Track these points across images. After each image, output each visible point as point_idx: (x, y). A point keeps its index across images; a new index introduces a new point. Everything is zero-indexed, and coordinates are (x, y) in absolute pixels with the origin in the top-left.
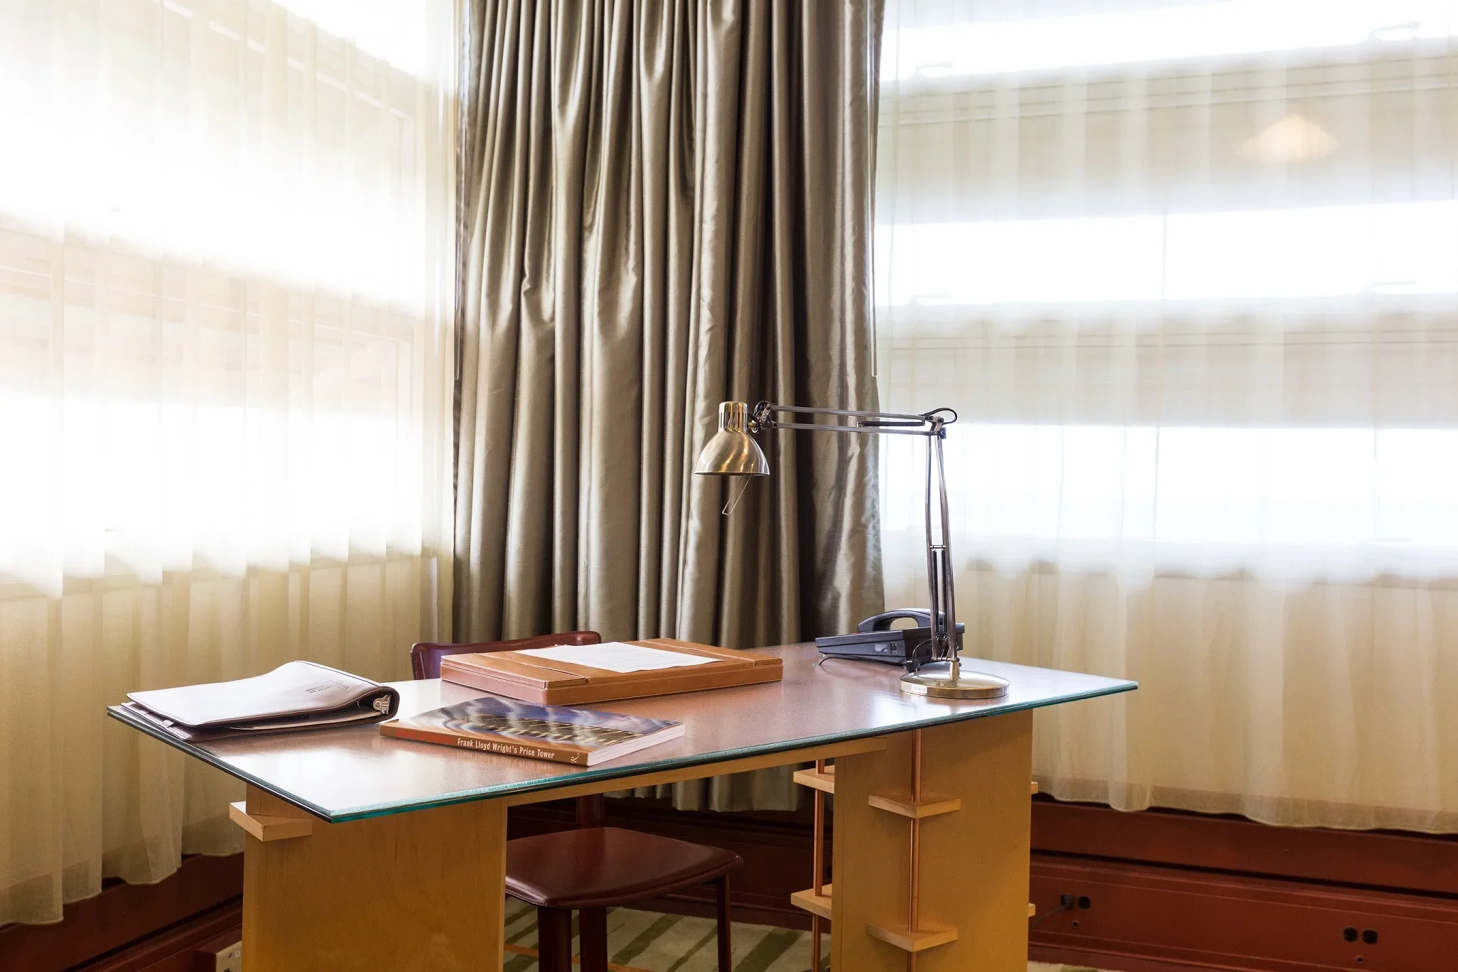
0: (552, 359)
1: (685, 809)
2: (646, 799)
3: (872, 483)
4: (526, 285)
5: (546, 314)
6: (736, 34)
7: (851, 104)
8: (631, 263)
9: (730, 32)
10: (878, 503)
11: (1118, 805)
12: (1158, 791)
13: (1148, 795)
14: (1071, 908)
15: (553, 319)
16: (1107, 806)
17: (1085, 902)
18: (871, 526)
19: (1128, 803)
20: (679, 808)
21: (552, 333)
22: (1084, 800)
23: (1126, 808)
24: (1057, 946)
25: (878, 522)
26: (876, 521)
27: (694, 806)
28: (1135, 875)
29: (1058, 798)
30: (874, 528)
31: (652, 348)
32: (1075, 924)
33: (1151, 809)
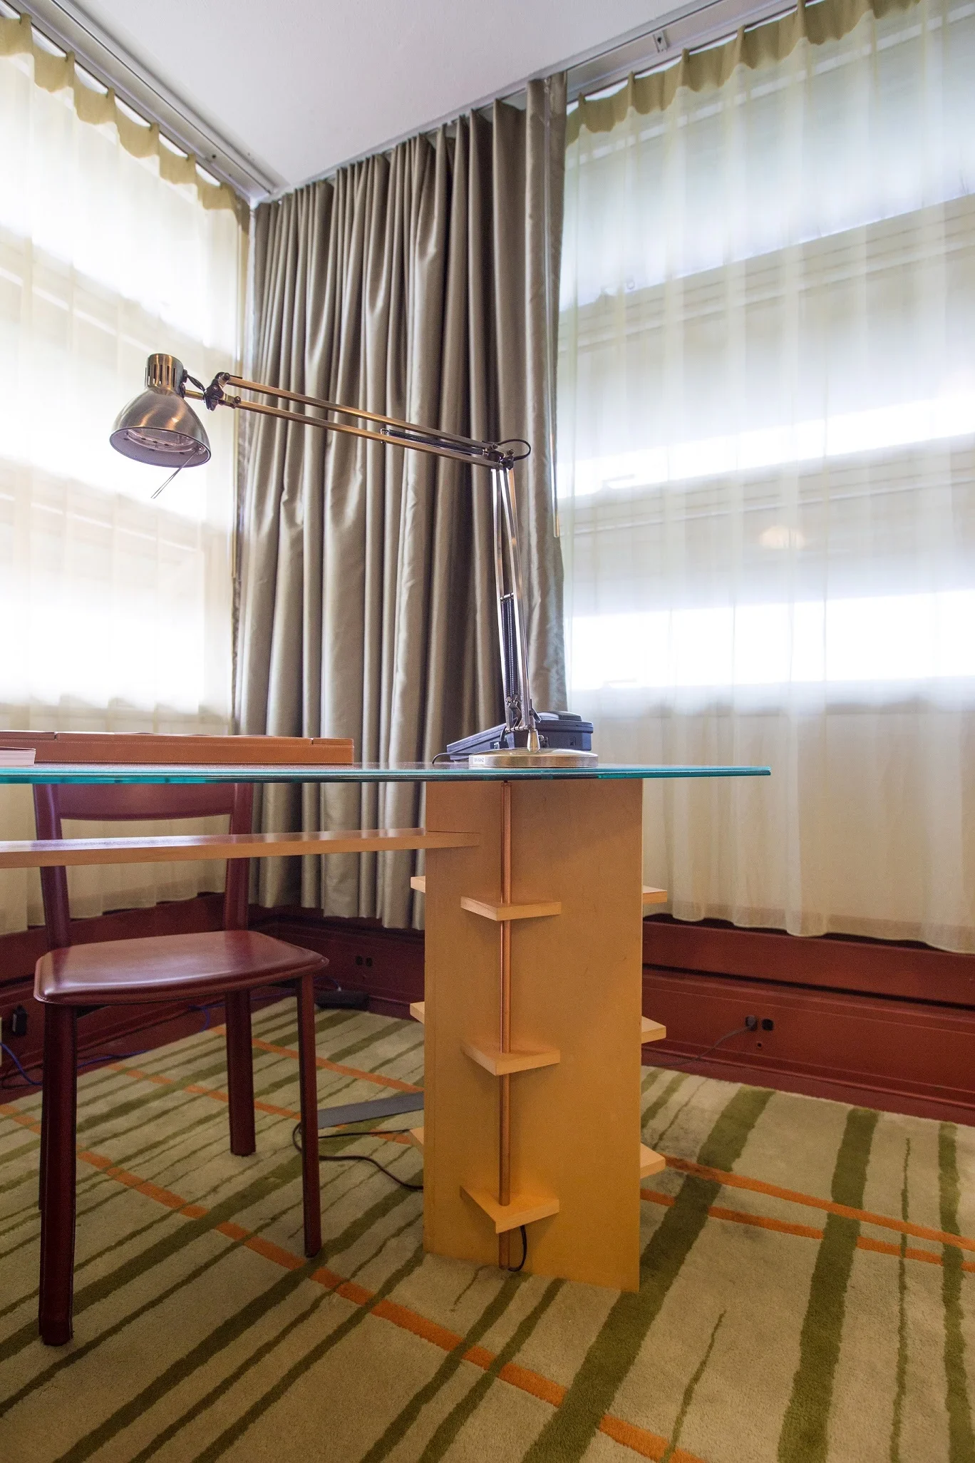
0: (301, 554)
1: (390, 927)
2: (368, 919)
3: (555, 630)
4: (285, 497)
5: (298, 521)
6: (439, 262)
7: (532, 300)
8: (359, 464)
9: (433, 261)
10: (563, 651)
11: (794, 930)
12: (834, 920)
13: (825, 922)
14: (754, 1028)
15: (303, 523)
16: (784, 932)
17: (768, 1025)
18: (553, 671)
19: (803, 929)
20: (386, 926)
21: (301, 534)
22: (761, 926)
23: (802, 932)
24: (742, 1065)
25: (563, 668)
26: (559, 667)
27: (400, 924)
28: (817, 1000)
29: (736, 924)
30: (557, 673)
31: (373, 531)
32: (760, 1045)
33: (829, 936)
